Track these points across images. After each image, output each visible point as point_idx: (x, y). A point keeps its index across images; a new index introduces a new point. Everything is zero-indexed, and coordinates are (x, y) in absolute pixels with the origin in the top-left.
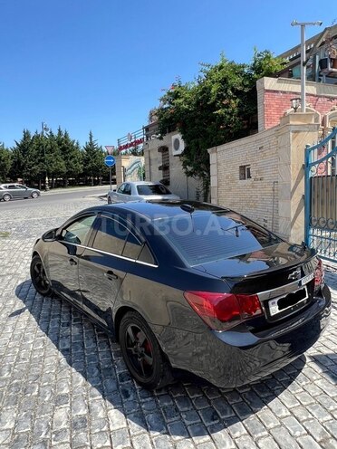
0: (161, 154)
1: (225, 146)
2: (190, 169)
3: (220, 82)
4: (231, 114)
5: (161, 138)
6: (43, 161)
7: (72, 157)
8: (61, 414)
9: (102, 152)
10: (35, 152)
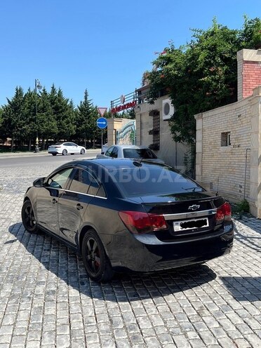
0: (152, 118)
1: (210, 113)
2: (178, 134)
3: (209, 49)
4: (217, 81)
5: (152, 102)
6: (34, 120)
7: (66, 117)
8: (40, 289)
9: (97, 113)
10: (26, 111)
